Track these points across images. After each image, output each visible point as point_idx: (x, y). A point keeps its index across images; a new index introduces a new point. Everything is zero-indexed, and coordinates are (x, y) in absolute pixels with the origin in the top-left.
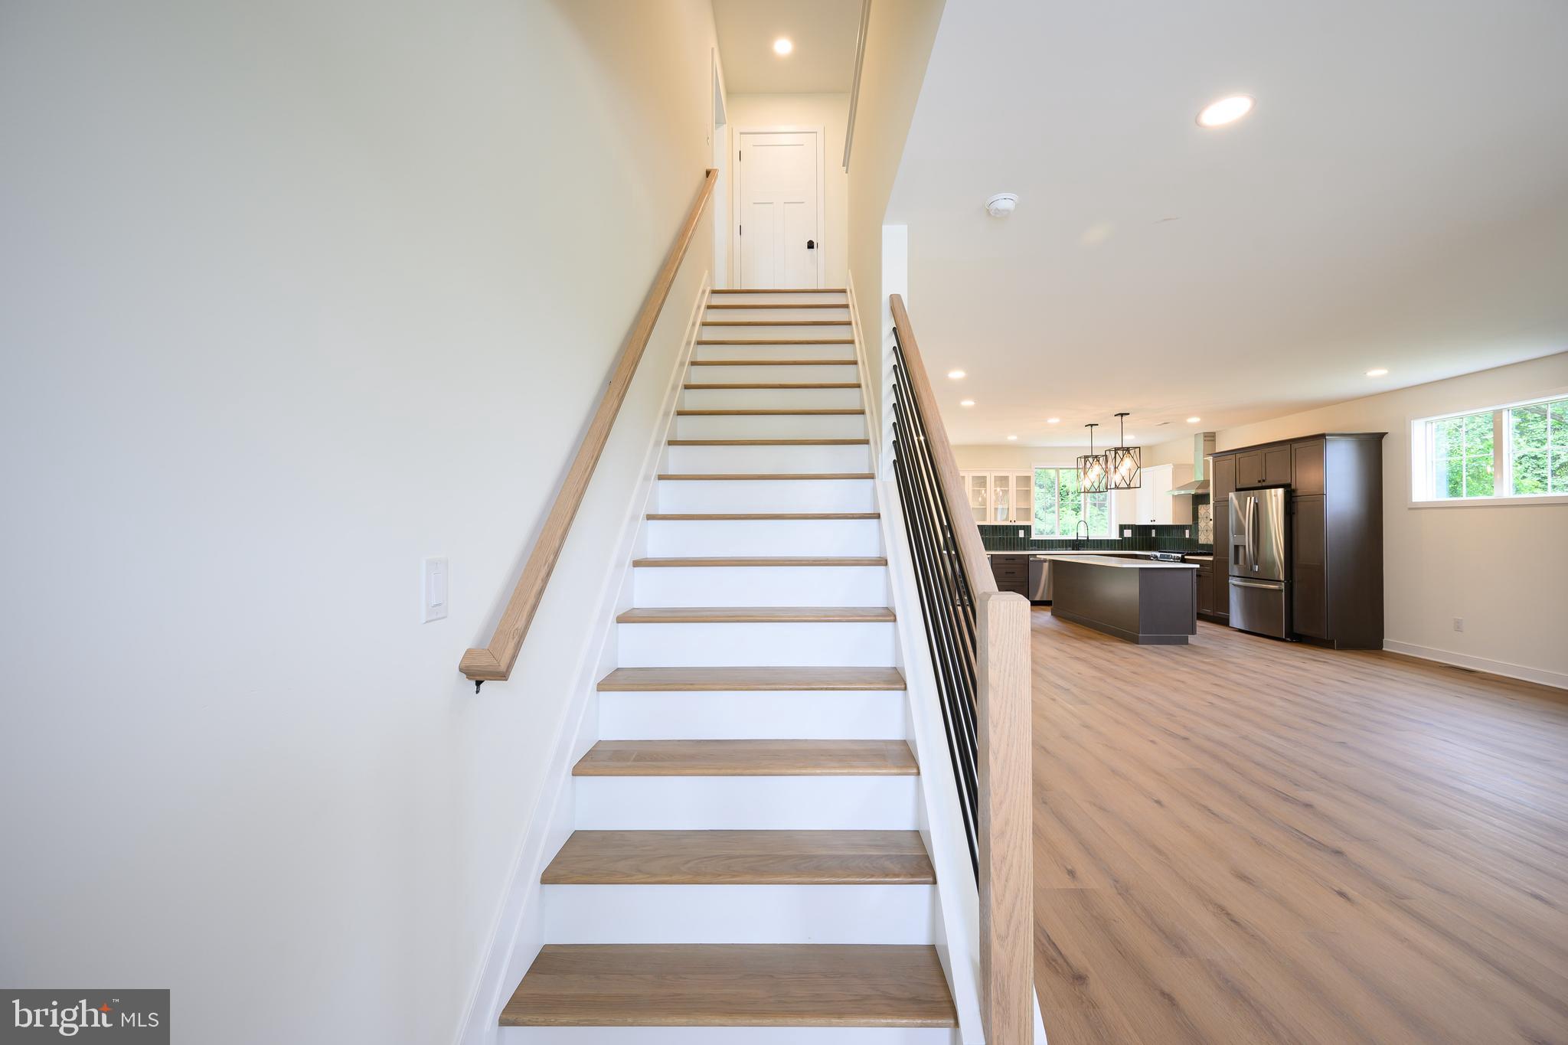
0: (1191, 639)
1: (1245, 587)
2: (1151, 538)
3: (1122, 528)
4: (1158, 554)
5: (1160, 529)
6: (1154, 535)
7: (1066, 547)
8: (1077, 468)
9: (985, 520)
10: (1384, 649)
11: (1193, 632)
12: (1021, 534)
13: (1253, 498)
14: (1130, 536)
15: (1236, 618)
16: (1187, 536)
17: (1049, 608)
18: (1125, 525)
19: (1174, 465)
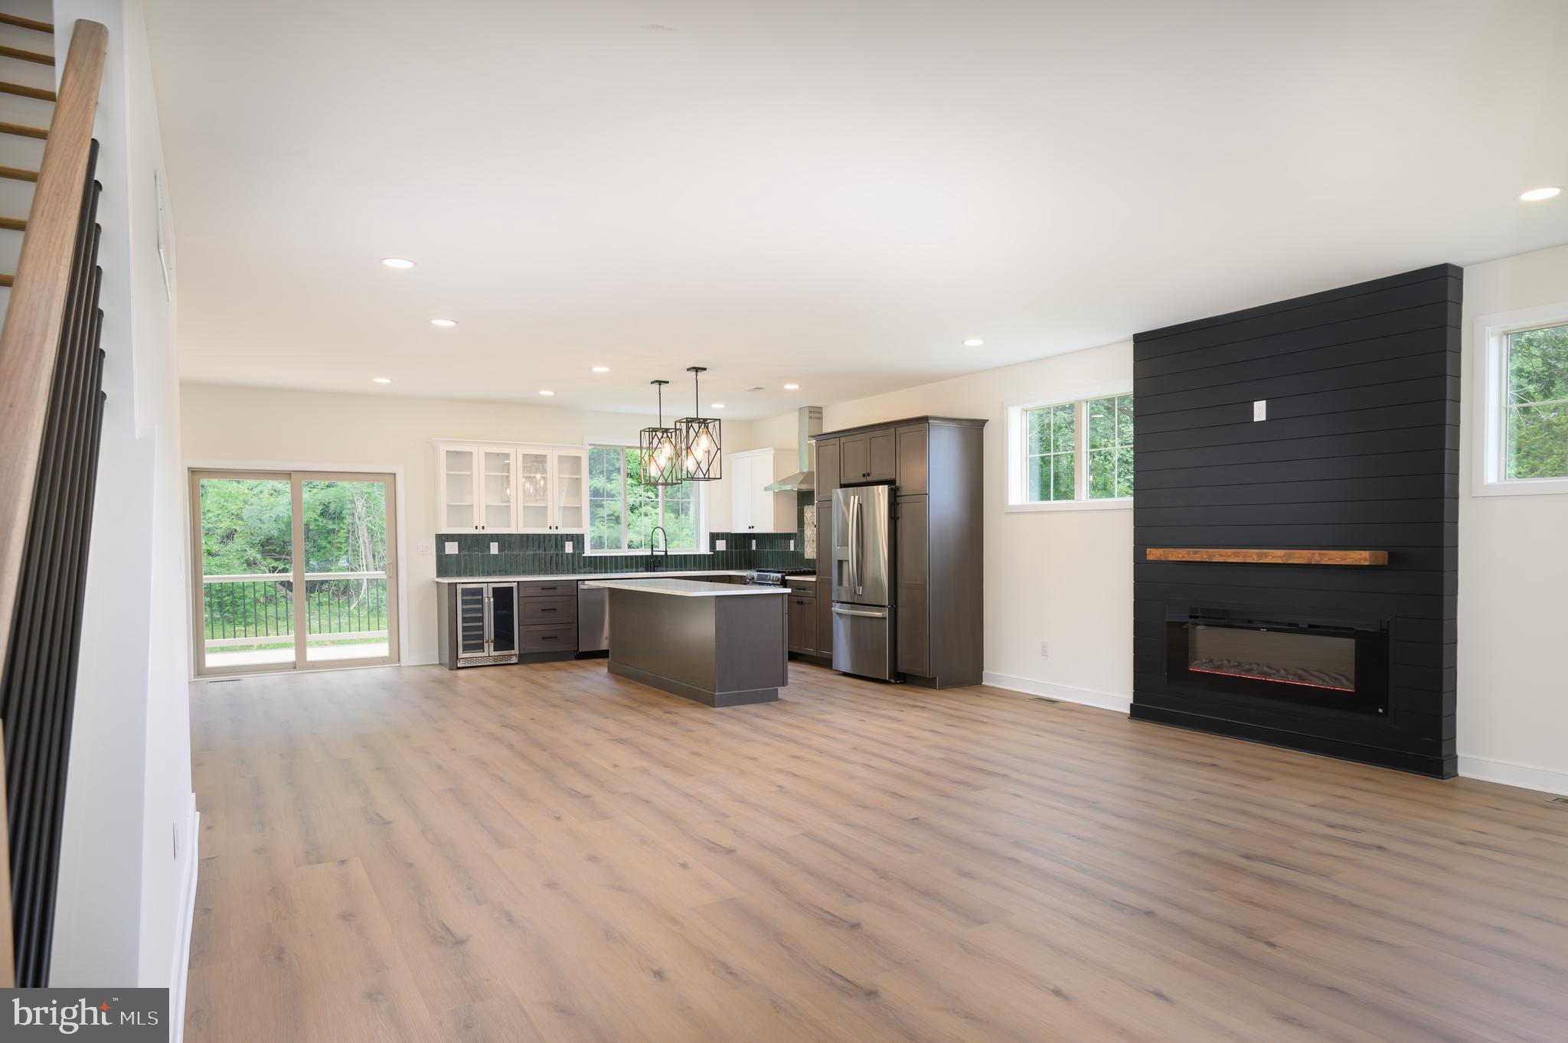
0: (782, 692)
1: (853, 616)
2: (750, 551)
3: (714, 537)
4: (755, 574)
5: (762, 538)
6: (754, 548)
7: (637, 567)
8: (641, 448)
9: (509, 526)
10: (983, 683)
11: (784, 683)
12: (569, 547)
13: (857, 497)
14: (725, 549)
15: (843, 657)
16: (792, 549)
17: (605, 661)
18: (718, 534)
19: (775, 450)
